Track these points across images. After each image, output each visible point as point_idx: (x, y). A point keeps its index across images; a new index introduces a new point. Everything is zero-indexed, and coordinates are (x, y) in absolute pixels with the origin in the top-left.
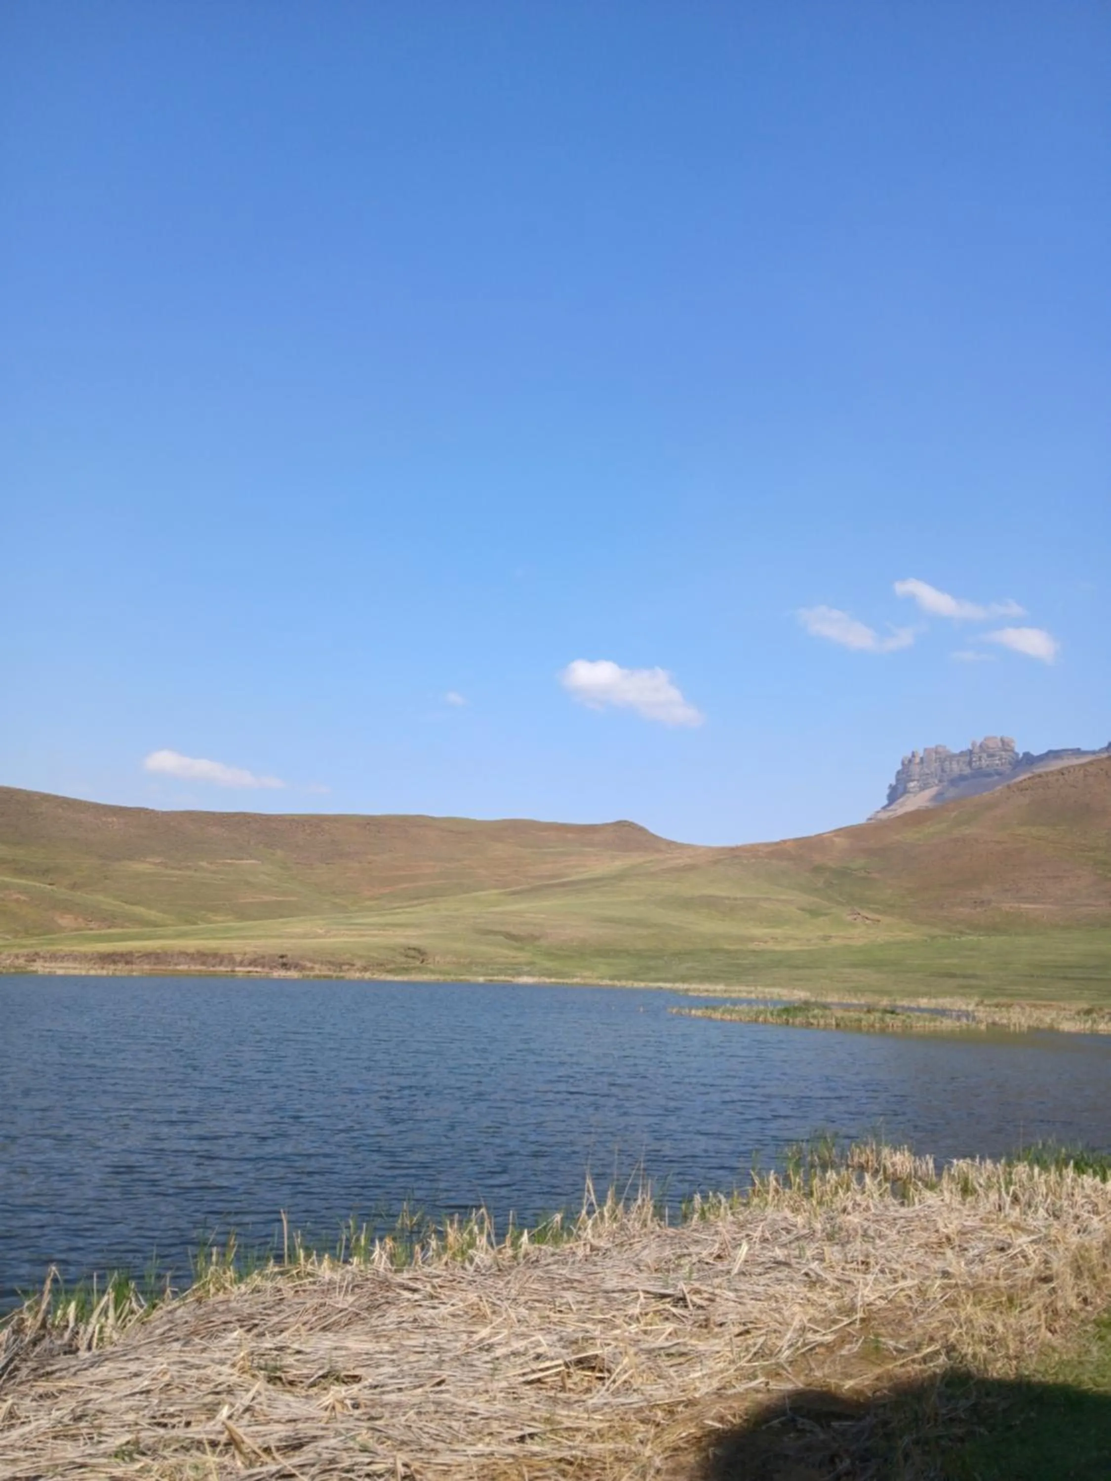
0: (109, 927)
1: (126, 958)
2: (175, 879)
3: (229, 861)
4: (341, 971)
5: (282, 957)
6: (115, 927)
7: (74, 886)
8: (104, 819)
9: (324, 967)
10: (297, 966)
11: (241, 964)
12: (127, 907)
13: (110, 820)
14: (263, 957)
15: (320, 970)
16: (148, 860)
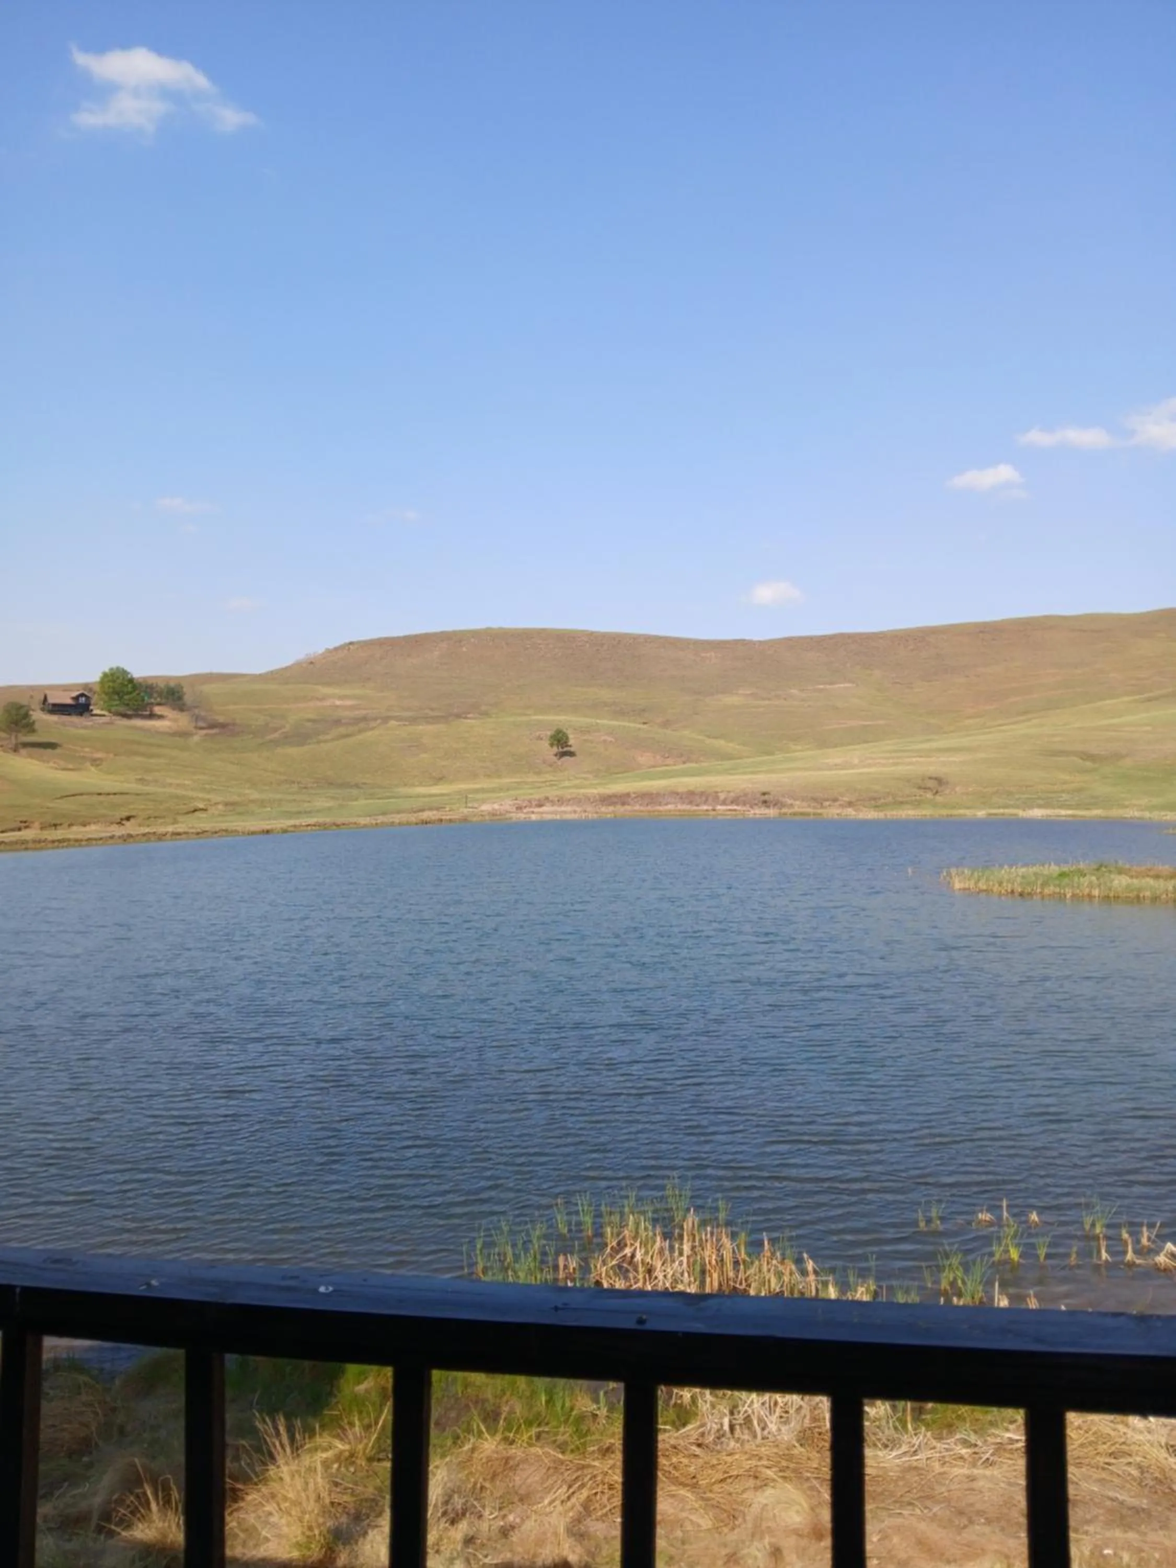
0: (684, 763)
1: (623, 799)
2: (761, 710)
3: (821, 687)
4: (822, 807)
5: (764, 794)
6: (692, 762)
7: (666, 724)
8: (703, 655)
9: (805, 804)
10: (777, 804)
11: (724, 803)
12: (708, 741)
13: (708, 655)
14: (746, 795)
15: (799, 806)
16: (740, 692)
